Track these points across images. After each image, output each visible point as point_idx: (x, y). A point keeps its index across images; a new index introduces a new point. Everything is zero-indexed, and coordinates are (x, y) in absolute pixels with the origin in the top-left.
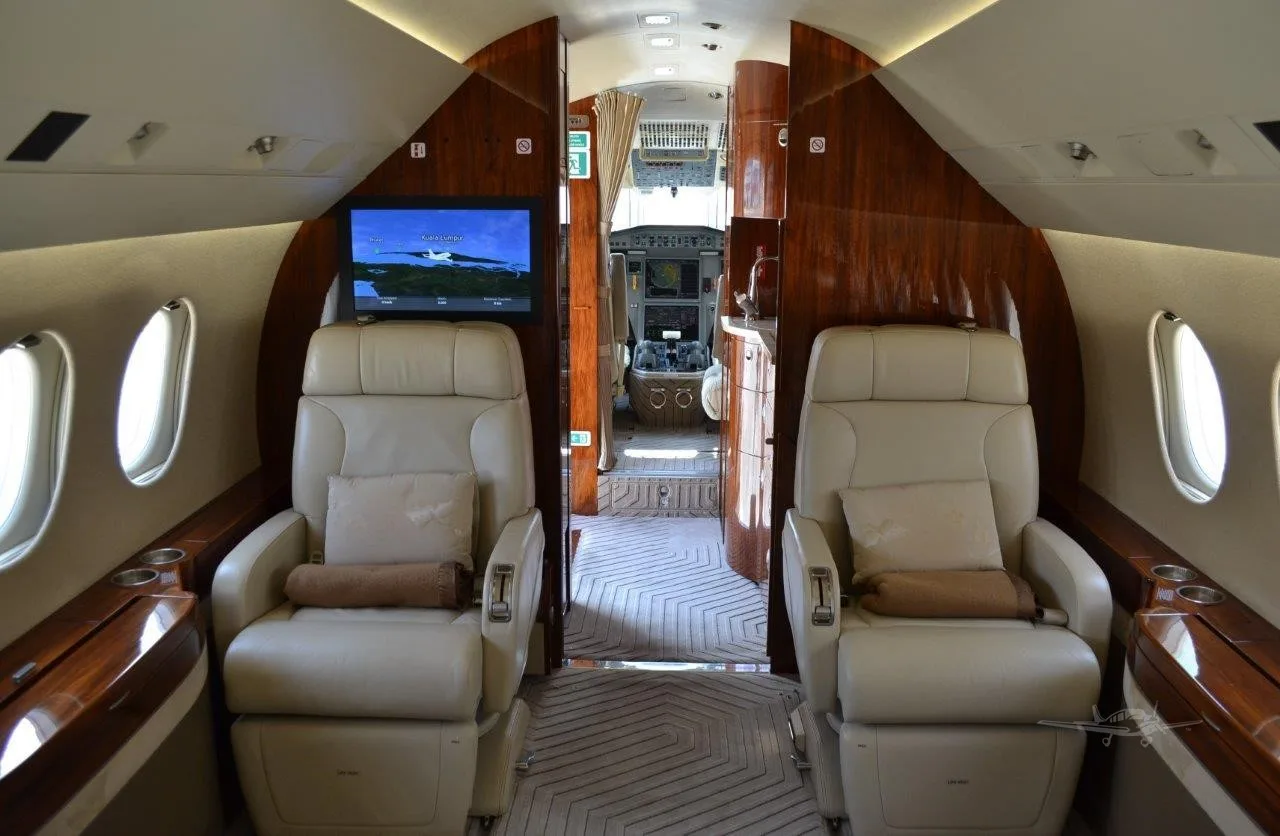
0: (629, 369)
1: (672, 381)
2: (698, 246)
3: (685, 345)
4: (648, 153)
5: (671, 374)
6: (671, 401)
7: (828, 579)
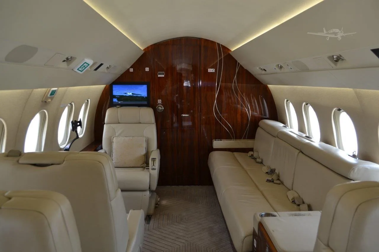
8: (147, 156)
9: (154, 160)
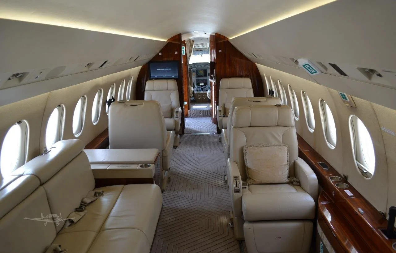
0: (193, 91)
1: (202, 93)
2: (207, 67)
3: (205, 87)
4: (196, 49)
5: (202, 92)
6: (202, 97)
7: (221, 112)
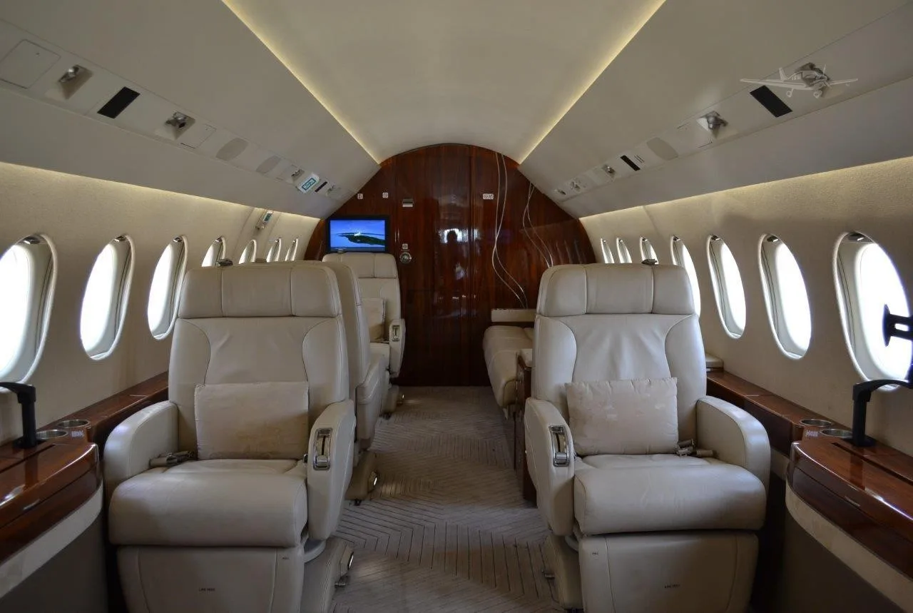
8: (385, 326)
9: (396, 328)
